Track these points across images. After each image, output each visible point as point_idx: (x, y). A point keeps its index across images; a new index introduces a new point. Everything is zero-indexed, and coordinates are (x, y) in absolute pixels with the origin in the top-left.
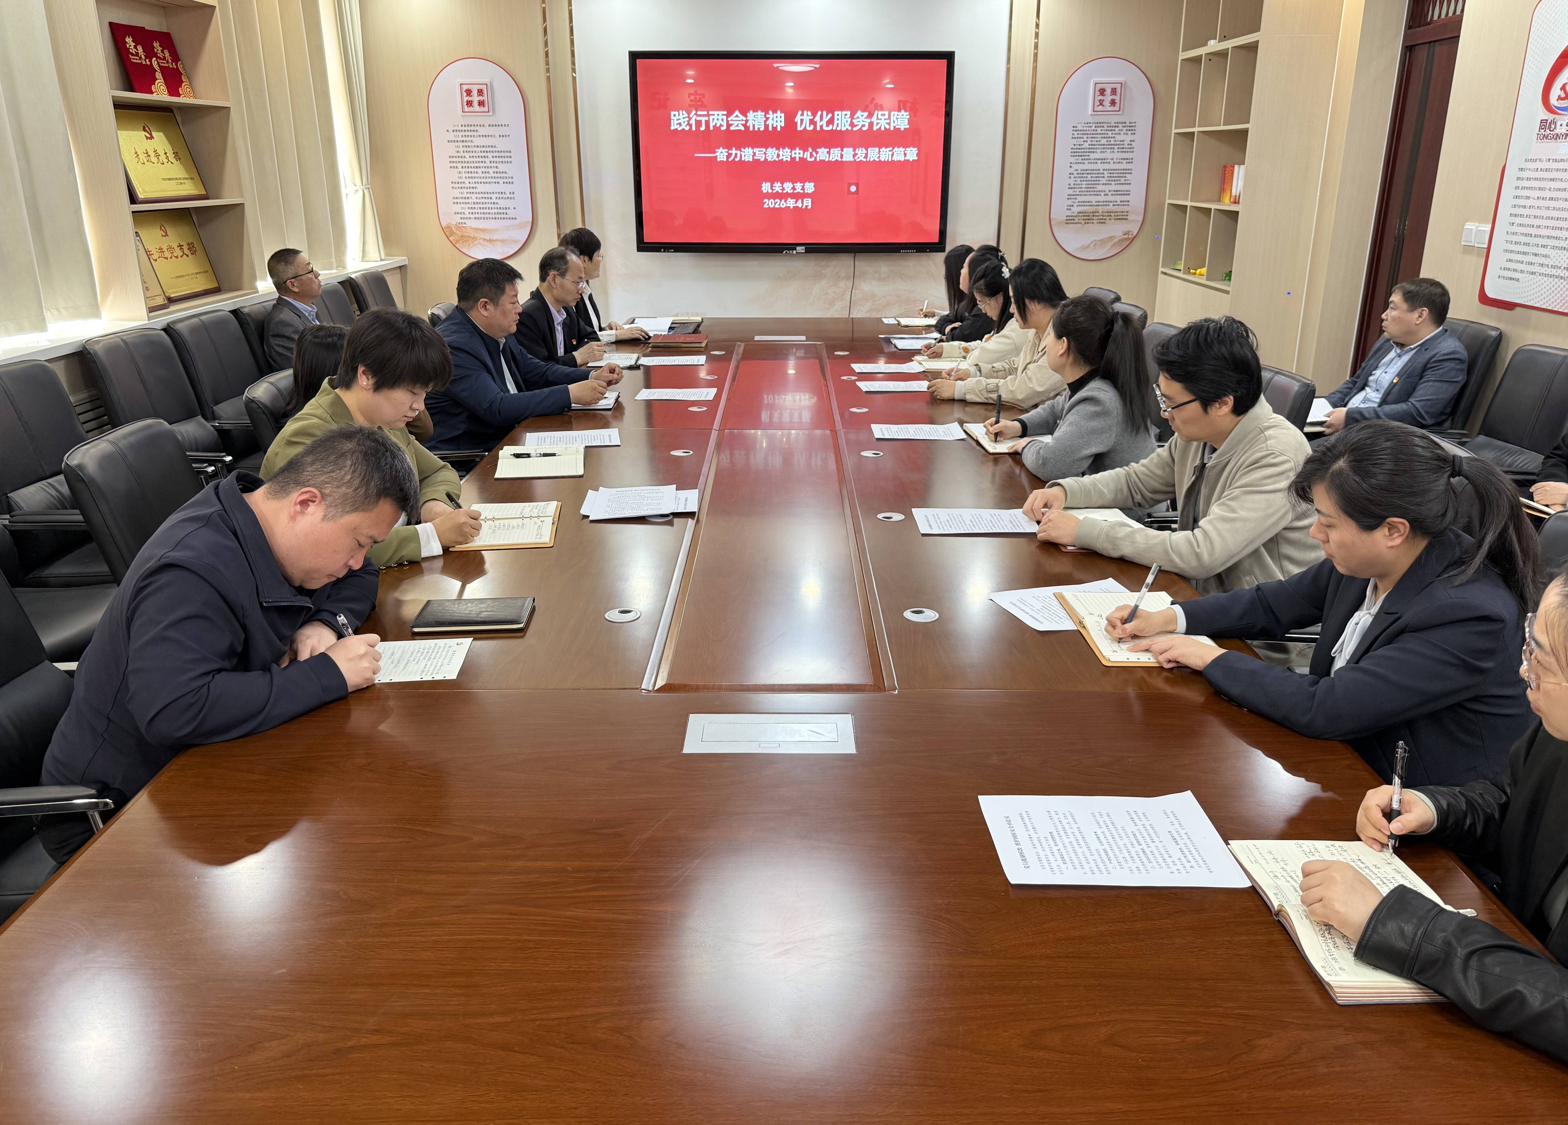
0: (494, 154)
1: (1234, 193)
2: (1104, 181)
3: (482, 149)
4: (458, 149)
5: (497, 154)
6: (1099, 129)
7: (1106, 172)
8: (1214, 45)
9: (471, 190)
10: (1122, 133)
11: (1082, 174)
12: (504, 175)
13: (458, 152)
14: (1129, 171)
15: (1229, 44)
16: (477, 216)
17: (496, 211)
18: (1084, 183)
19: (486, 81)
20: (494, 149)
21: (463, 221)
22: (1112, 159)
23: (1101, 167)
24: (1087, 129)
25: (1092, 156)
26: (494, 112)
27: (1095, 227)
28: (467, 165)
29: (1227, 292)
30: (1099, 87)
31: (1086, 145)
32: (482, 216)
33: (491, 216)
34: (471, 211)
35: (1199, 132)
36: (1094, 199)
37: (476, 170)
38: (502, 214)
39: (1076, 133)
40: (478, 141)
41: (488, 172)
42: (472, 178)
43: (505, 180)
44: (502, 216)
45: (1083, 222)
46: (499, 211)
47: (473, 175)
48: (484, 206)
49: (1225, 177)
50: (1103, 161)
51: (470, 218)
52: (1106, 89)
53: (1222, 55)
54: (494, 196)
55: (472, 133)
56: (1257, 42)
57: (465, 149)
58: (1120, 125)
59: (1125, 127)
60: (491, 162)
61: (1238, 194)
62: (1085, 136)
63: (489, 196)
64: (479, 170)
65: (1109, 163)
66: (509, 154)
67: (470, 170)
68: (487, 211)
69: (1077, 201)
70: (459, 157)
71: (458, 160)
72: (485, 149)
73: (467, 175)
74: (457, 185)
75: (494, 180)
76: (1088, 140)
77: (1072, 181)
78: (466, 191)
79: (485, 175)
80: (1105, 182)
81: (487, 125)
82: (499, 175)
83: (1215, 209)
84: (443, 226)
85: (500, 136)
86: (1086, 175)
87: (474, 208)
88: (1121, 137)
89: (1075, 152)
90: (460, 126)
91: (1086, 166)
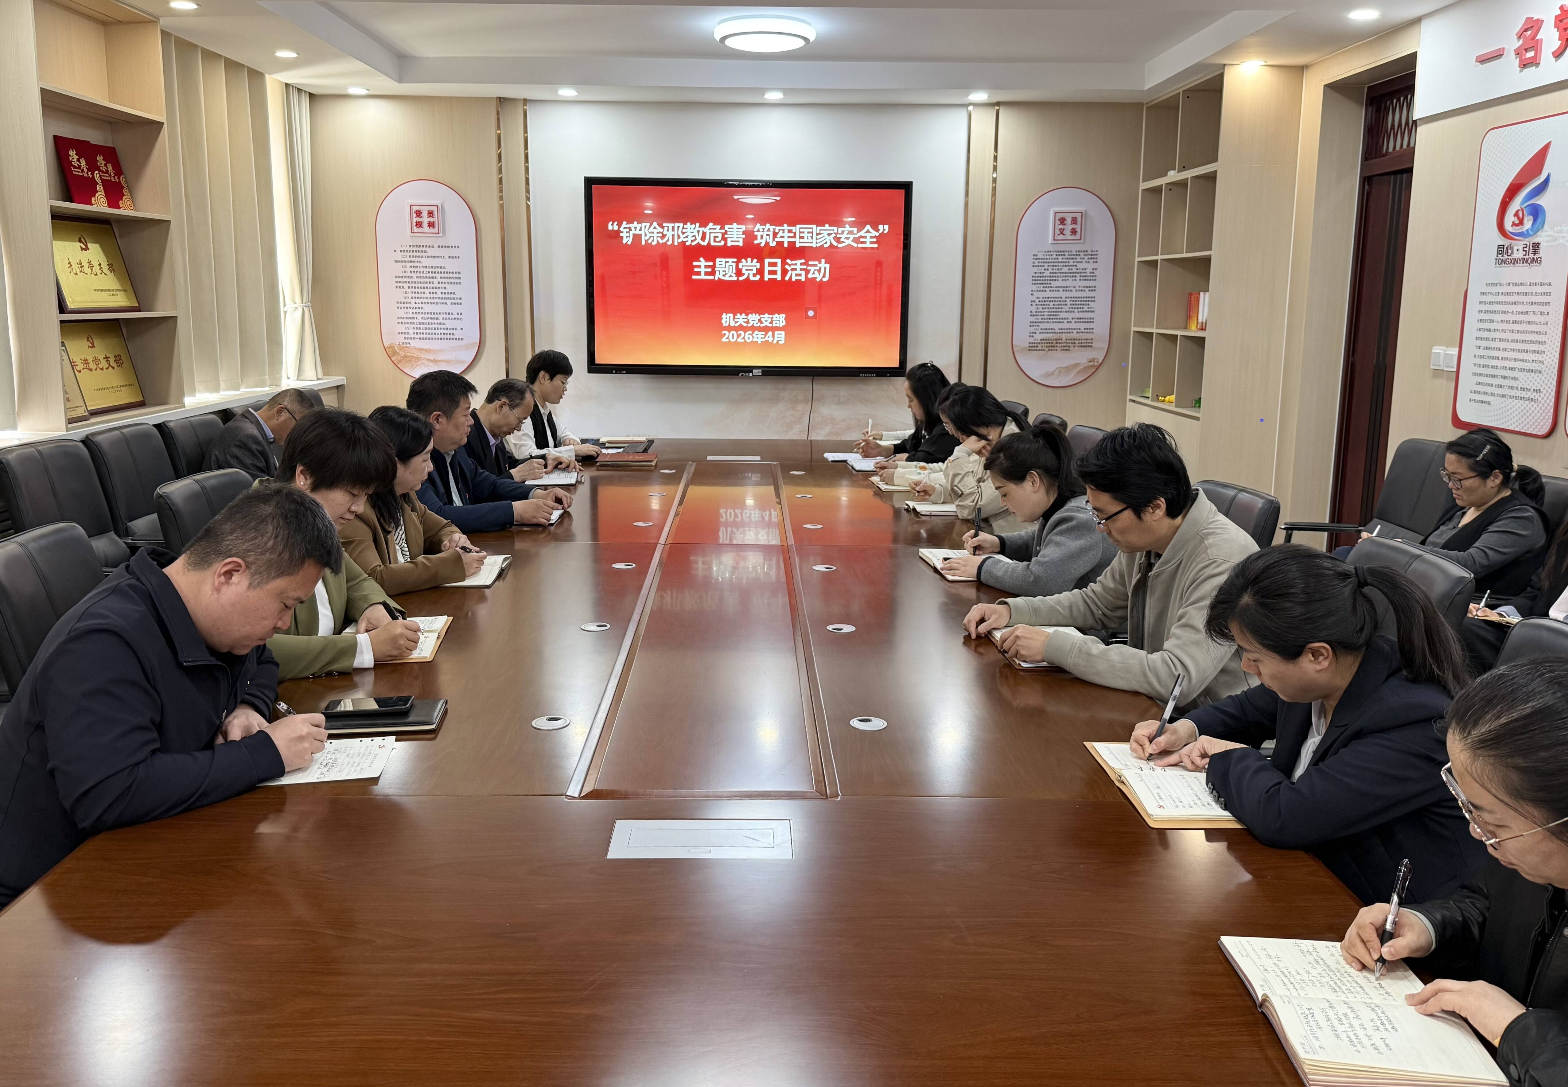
0: (443, 275)
1: (1200, 320)
2: (1066, 308)
3: (430, 270)
4: (405, 269)
5: (446, 275)
6: (1060, 258)
7: (1068, 300)
8: (1173, 176)
9: (417, 311)
10: (1084, 261)
11: (1044, 302)
12: (452, 296)
13: (405, 272)
14: (1093, 299)
15: (1188, 174)
16: (422, 336)
17: (442, 331)
18: (1047, 310)
19: (438, 202)
20: (442, 270)
21: (407, 341)
22: (1074, 287)
23: (1063, 295)
24: (1048, 257)
25: (1054, 284)
26: (444, 233)
27: (1059, 354)
28: (413, 285)
29: (1197, 419)
30: (1059, 216)
31: (1047, 273)
32: (428, 336)
33: (437, 336)
34: (416, 331)
35: (1161, 260)
36: (1057, 326)
37: (423, 290)
38: (449, 335)
39: (1036, 261)
40: (426, 262)
41: (436, 293)
42: (418, 298)
43: (453, 301)
44: (448, 336)
45: (1046, 349)
46: (445, 332)
47: (419, 295)
48: (430, 326)
49: (1190, 306)
50: (1065, 289)
51: (414, 338)
53: (1182, 185)
54: (440, 317)
55: (421, 254)
56: (1216, 171)
57: (413, 269)
58: (1082, 254)
59: (1086, 255)
60: (439, 283)
61: (1204, 321)
62: (1046, 265)
63: (436, 316)
64: (427, 291)
65: (1071, 291)
66: (458, 275)
67: (416, 290)
68: (433, 331)
69: (1039, 328)
70: (405, 277)
71: (404, 280)
73: (414, 295)
74: (402, 305)
75: (441, 301)
76: (1049, 268)
77: (1034, 309)
78: (411, 311)
79: (432, 296)
80: (1068, 310)
81: (436, 246)
82: (447, 296)
83: (1181, 336)
84: (386, 346)
85: (449, 257)
86: (1048, 303)
87: (420, 328)
88: (1084, 265)
89: (1036, 280)
90: (408, 246)
91: (1048, 294)
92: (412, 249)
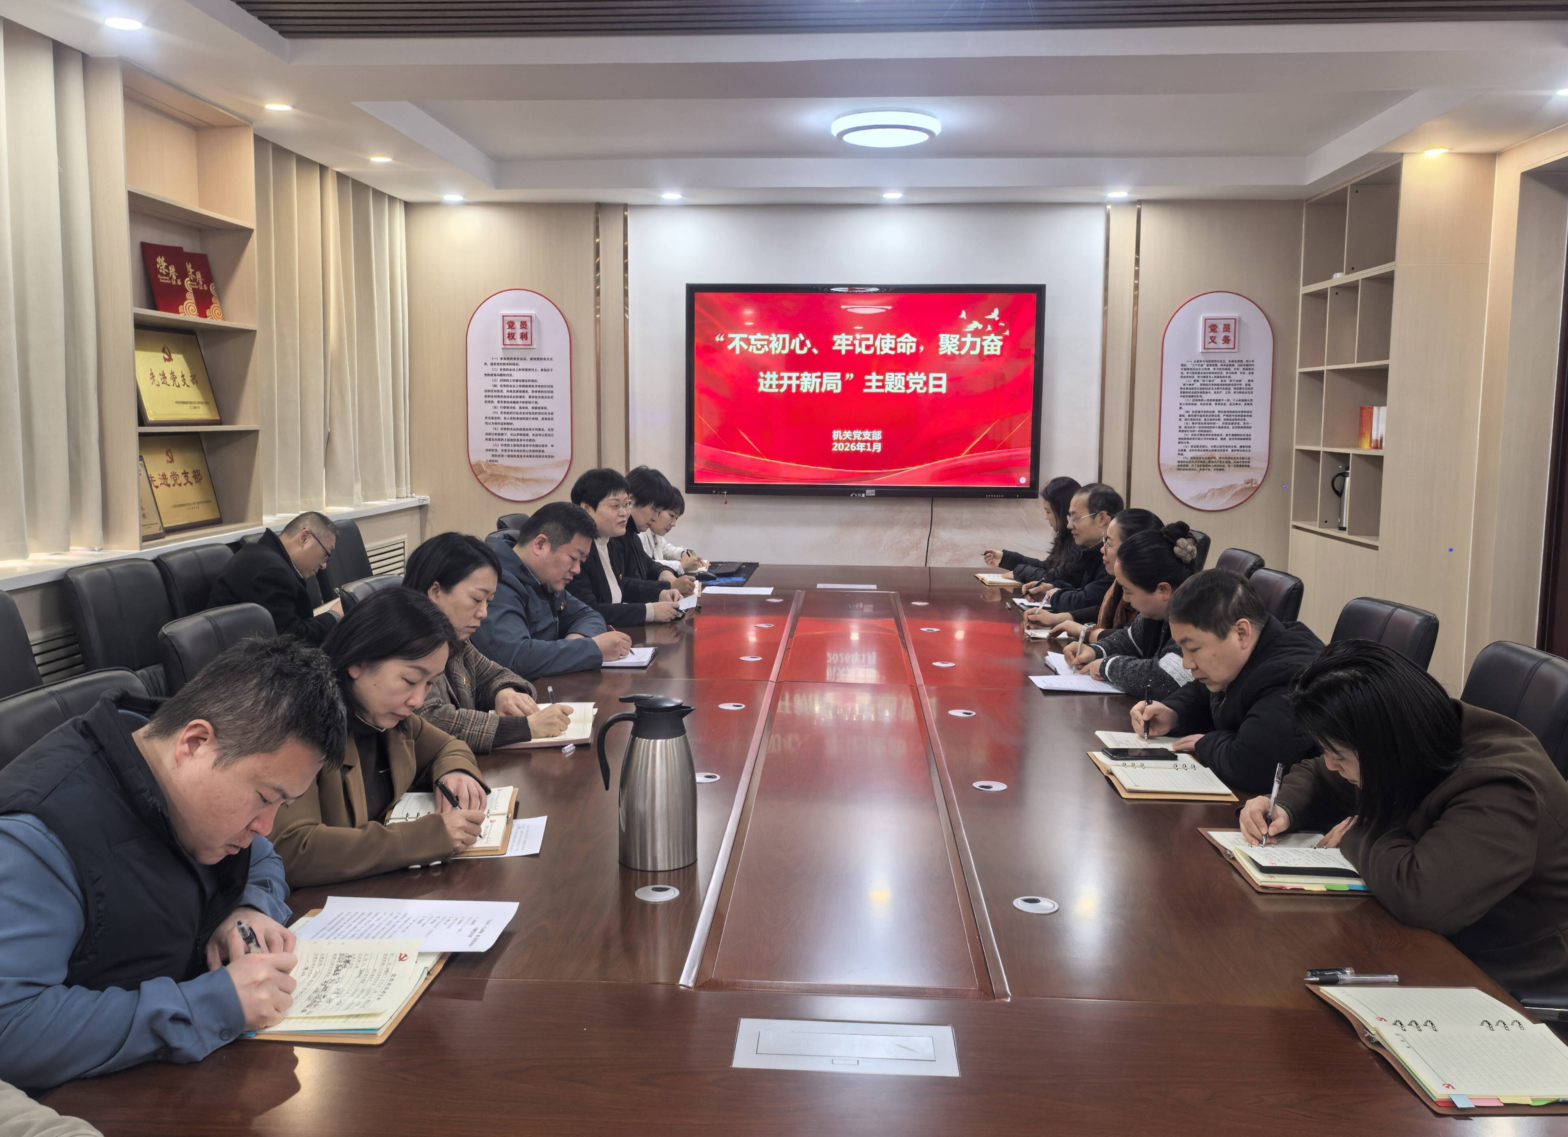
0: (535, 389)
1: (1374, 437)
3: (522, 384)
4: (495, 383)
5: (538, 389)
6: (1212, 368)
7: (1221, 415)
8: (1339, 278)
9: (506, 426)
10: (1238, 372)
11: (1194, 416)
12: (544, 411)
13: (495, 386)
14: (1249, 414)
15: (1358, 276)
16: (510, 453)
17: (532, 448)
18: (1197, 425)
19: (532, 313)
20: (534, 384)
21: (495, 458)
22: (1228, 400)
23: (1217, 408)
24: (1198, 367)
25: (1206, 397)
26: (537, 345)
27: (1211, 474)
28: (503, 400)
29: (1375, 548)
30: (1209, 322)
31: (1197, 385)
32: (516, 453)
33: (526, 454)
34: (504, 448)
35: (1328, 370)
36: (1209, 444)
37: (513, 405)
38: (538, 452)
39: (1185, 372)
41: (527, 408)
42: (508, 413)
43: (545, 416)
44: (539, 454)
45: (1198, 469)
46: (535, 448)
47: (509, 410)
48: (519, 443)
49: (1363, 422)
50: (1218, 402)
51: (502, 456)
52: (1218, 325)
53: (1351, 288)
54: (530, 433)
55: (512, 367)
56: (1392, 272)
57: (503, 383)
58: (1236, 364)
59: (1241, 365)
60: (530, 397)
61: (1379, 439)
62: (1196, 376)
63: (525, 432)
64: (517, 406)
65: (1225, 404)
66: (550, 389)
67: (506, 405)
68: (522, 448)
69: (1189, 445)
70: (495, 391)
71: (494, 394)
72: (525, 383)
73: (504, 410)
74: (491, 421)
75: (532, 416)
76: (1200, 379)
77: (1183, 424)
78: (500, 426)
79: (522, 411)
80: (1221, 425)
81: (528, 358)
82: (538, 411)
83: (1354, 455)
84: (472, 464)
85: (542, 370)
86: (1199, 418)
87: (508, 445)
88: (1238, 377)
89: (1185, 392)
90: (499, 359)
91: (1199, 407)
92: (503, 361)
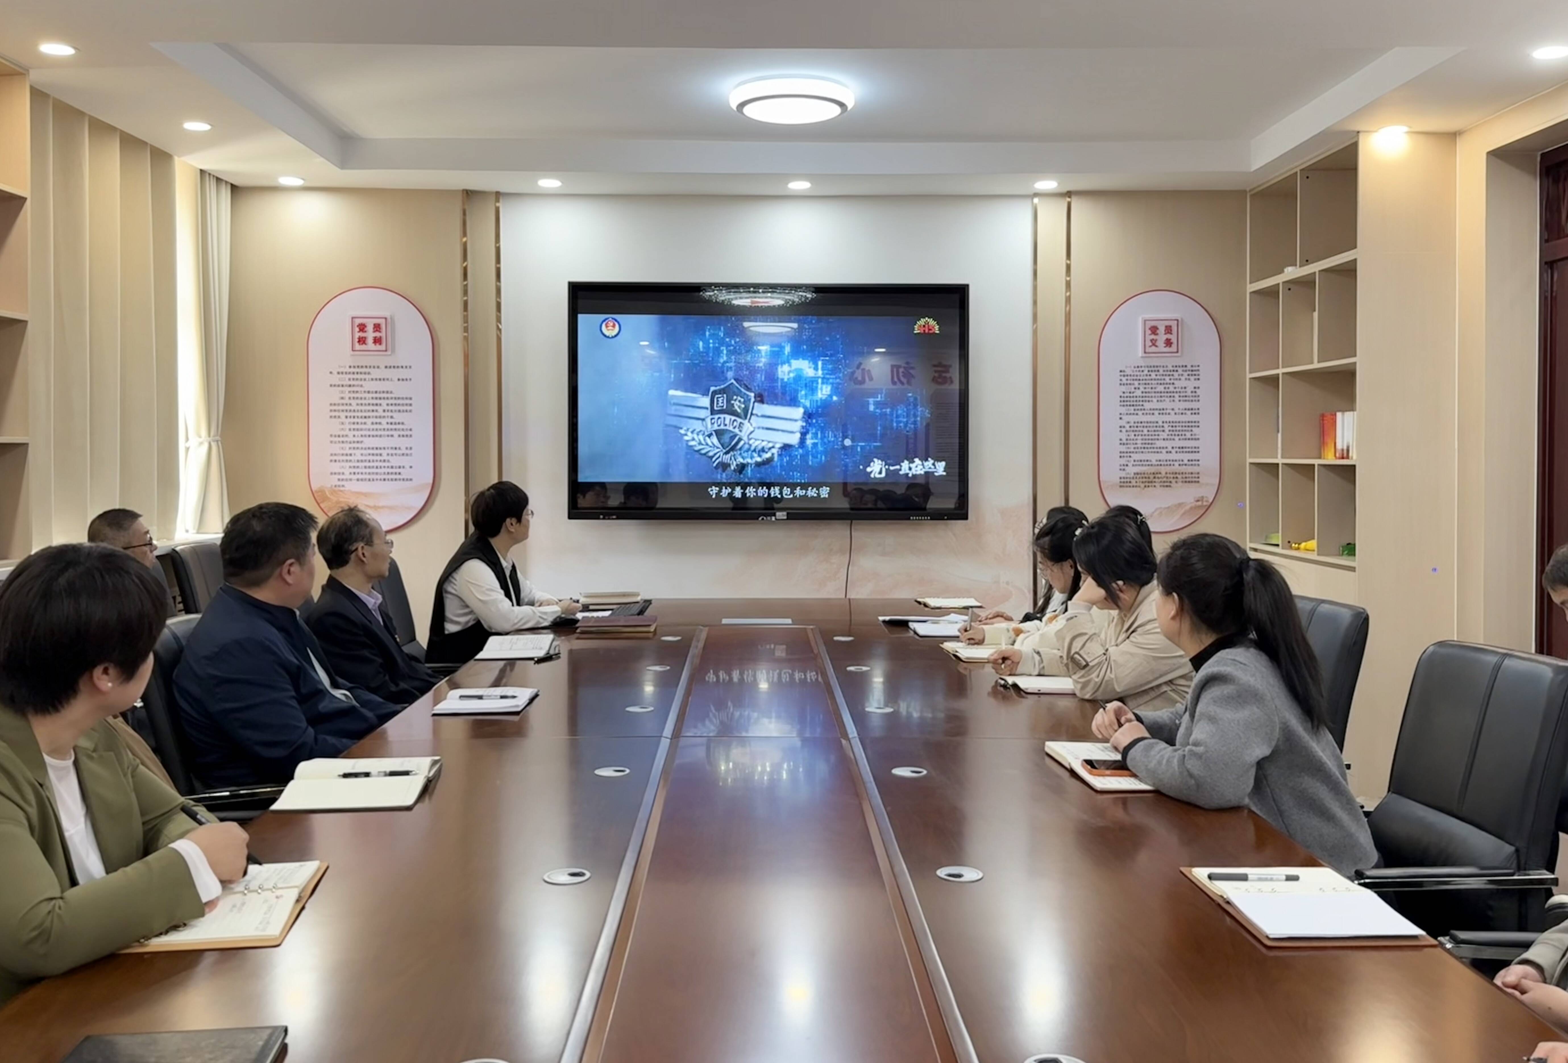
0: (390, 402)
1: (1339, 446)
2: (1164, 435)
3: (375, 395)
4: (342, 395)
5: (393, 402)
6: (1153, 374)
7: (1166, 425)
8: (1291, 273)
9: (356, 445)
10: (1183, 378)
11: (1136, 428)
12: (401, 427)
13: (342, 398)
14: (1195, 424)
15: (1315, 268)
16: (360, 477)
17: (386, 470)
18: (1140, 437)
19: (387, 314)
20: (389, 395)
21: (341, 483)
22: (1173, 409)
23: (1160, 419)
24: (1138, 373)
25: (1147, 405)
26: (393, 351)
27: (1159, 491)
28: (352, 414)
29: (1352, 569)
31: (1138, 393)
32: (368, 477)
33: (379, 477)
34: (353, 470)
35: (1283, 374)
36: (1154, 458)
37: (364, 420)
38: (395, 475)
39: (1124, 379)
40: (369, 386)
41: (380, 423)
42: (358, 430)
43: (402, 433)
44: (394, 477)
45: (1142, 485)
46: (390, 470)
47: (359, 427)
48: (371, 464)
49: (1325, 429)
50: (1162, 411)
51: (351, 480)
52: (1159, 327)
53: (1307, 283)
54: (384, 452)
55: (363, 376)
56: (1355, 260)
57: (352, 395)
58: (1180, 370)
59: (1186, 371)
60: (384, 411)
61: (1345, 448)
62: (1136, 383)
63: (378, 452)
64: (369, 421)
65: (1169, 414)
66: (408, 402)
67: (356, 420)
68: (375, 470)
69: (1132, 459)
70: (343, 405)
71: (341, 408)
72: (378, 395)
73: (353, 427)
74: (337, 439)
75: (386, 433)
76: (1142, 387)
77: (1124, 436)
78: (348, 446)
79: (375, 427)
80: (1166, 437)
81: (382, 367)
82: (393, 427)
83: (1319, 465)
84: (313, 489)
85: (399, 380)
86: (1141, 429)
87: (358, 467)
88: (1183, 383)
89: (1125, 401)
90: (348, 367)
91: (1141, 418)
92: (352, 370)
